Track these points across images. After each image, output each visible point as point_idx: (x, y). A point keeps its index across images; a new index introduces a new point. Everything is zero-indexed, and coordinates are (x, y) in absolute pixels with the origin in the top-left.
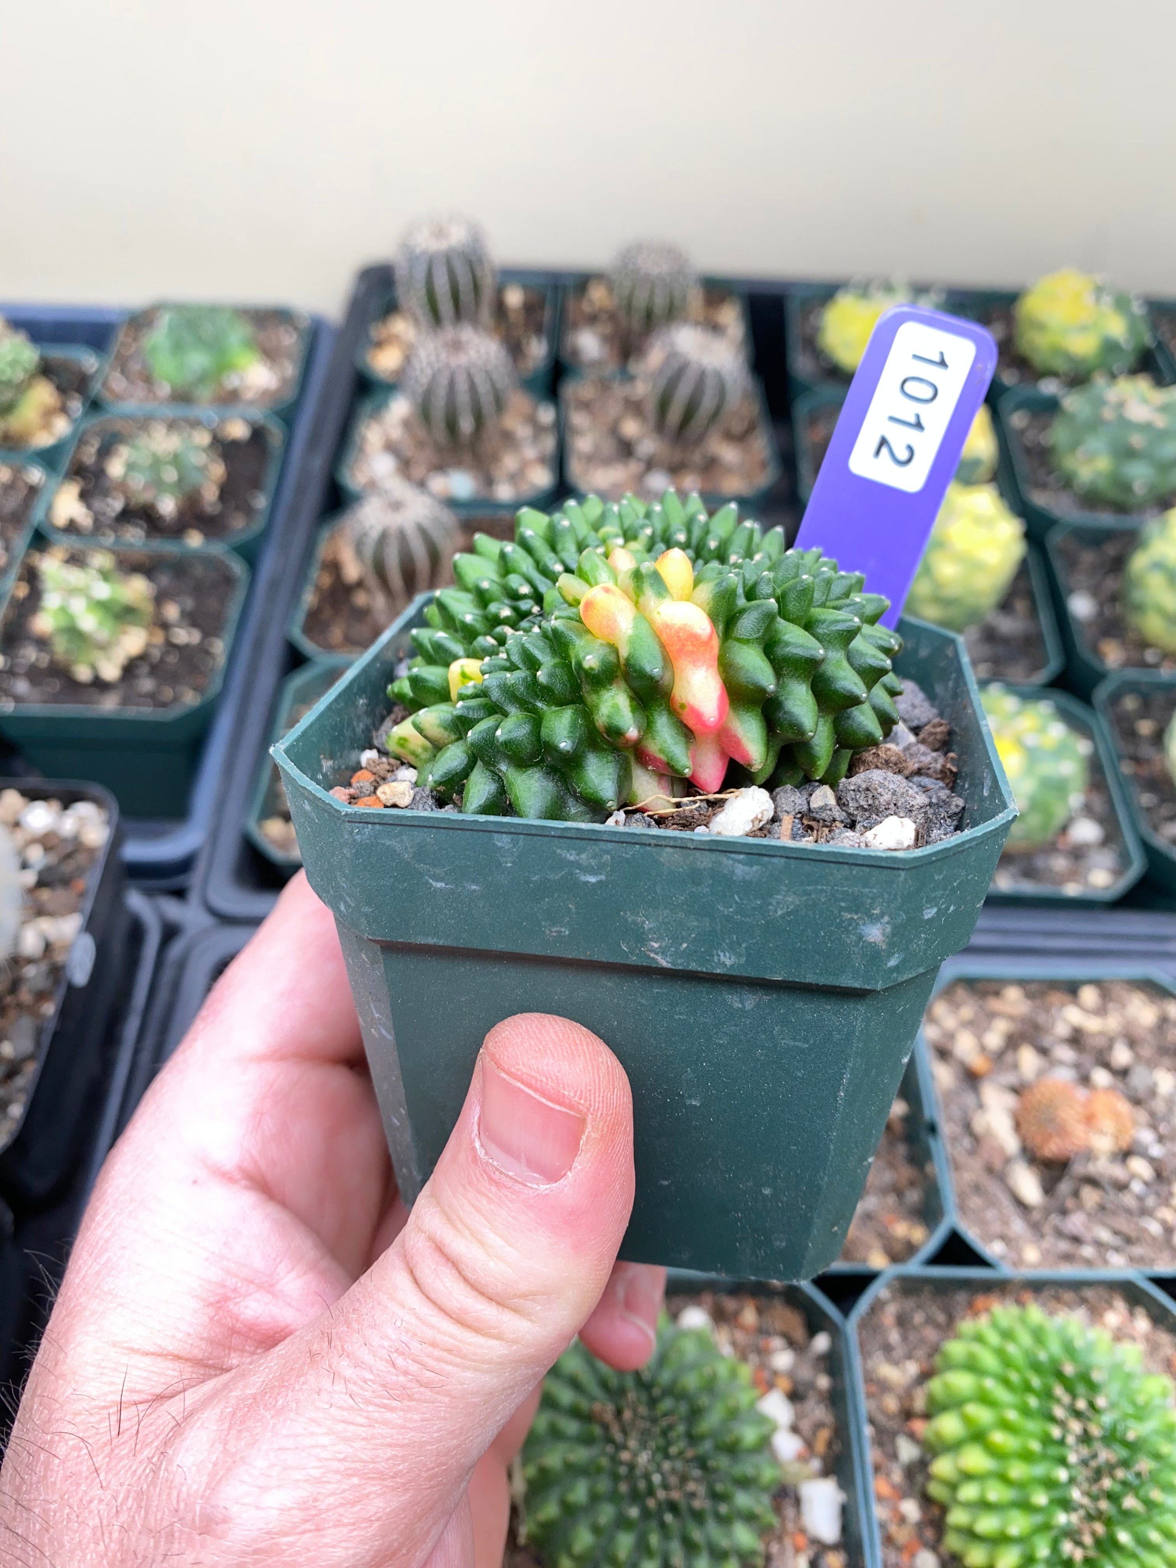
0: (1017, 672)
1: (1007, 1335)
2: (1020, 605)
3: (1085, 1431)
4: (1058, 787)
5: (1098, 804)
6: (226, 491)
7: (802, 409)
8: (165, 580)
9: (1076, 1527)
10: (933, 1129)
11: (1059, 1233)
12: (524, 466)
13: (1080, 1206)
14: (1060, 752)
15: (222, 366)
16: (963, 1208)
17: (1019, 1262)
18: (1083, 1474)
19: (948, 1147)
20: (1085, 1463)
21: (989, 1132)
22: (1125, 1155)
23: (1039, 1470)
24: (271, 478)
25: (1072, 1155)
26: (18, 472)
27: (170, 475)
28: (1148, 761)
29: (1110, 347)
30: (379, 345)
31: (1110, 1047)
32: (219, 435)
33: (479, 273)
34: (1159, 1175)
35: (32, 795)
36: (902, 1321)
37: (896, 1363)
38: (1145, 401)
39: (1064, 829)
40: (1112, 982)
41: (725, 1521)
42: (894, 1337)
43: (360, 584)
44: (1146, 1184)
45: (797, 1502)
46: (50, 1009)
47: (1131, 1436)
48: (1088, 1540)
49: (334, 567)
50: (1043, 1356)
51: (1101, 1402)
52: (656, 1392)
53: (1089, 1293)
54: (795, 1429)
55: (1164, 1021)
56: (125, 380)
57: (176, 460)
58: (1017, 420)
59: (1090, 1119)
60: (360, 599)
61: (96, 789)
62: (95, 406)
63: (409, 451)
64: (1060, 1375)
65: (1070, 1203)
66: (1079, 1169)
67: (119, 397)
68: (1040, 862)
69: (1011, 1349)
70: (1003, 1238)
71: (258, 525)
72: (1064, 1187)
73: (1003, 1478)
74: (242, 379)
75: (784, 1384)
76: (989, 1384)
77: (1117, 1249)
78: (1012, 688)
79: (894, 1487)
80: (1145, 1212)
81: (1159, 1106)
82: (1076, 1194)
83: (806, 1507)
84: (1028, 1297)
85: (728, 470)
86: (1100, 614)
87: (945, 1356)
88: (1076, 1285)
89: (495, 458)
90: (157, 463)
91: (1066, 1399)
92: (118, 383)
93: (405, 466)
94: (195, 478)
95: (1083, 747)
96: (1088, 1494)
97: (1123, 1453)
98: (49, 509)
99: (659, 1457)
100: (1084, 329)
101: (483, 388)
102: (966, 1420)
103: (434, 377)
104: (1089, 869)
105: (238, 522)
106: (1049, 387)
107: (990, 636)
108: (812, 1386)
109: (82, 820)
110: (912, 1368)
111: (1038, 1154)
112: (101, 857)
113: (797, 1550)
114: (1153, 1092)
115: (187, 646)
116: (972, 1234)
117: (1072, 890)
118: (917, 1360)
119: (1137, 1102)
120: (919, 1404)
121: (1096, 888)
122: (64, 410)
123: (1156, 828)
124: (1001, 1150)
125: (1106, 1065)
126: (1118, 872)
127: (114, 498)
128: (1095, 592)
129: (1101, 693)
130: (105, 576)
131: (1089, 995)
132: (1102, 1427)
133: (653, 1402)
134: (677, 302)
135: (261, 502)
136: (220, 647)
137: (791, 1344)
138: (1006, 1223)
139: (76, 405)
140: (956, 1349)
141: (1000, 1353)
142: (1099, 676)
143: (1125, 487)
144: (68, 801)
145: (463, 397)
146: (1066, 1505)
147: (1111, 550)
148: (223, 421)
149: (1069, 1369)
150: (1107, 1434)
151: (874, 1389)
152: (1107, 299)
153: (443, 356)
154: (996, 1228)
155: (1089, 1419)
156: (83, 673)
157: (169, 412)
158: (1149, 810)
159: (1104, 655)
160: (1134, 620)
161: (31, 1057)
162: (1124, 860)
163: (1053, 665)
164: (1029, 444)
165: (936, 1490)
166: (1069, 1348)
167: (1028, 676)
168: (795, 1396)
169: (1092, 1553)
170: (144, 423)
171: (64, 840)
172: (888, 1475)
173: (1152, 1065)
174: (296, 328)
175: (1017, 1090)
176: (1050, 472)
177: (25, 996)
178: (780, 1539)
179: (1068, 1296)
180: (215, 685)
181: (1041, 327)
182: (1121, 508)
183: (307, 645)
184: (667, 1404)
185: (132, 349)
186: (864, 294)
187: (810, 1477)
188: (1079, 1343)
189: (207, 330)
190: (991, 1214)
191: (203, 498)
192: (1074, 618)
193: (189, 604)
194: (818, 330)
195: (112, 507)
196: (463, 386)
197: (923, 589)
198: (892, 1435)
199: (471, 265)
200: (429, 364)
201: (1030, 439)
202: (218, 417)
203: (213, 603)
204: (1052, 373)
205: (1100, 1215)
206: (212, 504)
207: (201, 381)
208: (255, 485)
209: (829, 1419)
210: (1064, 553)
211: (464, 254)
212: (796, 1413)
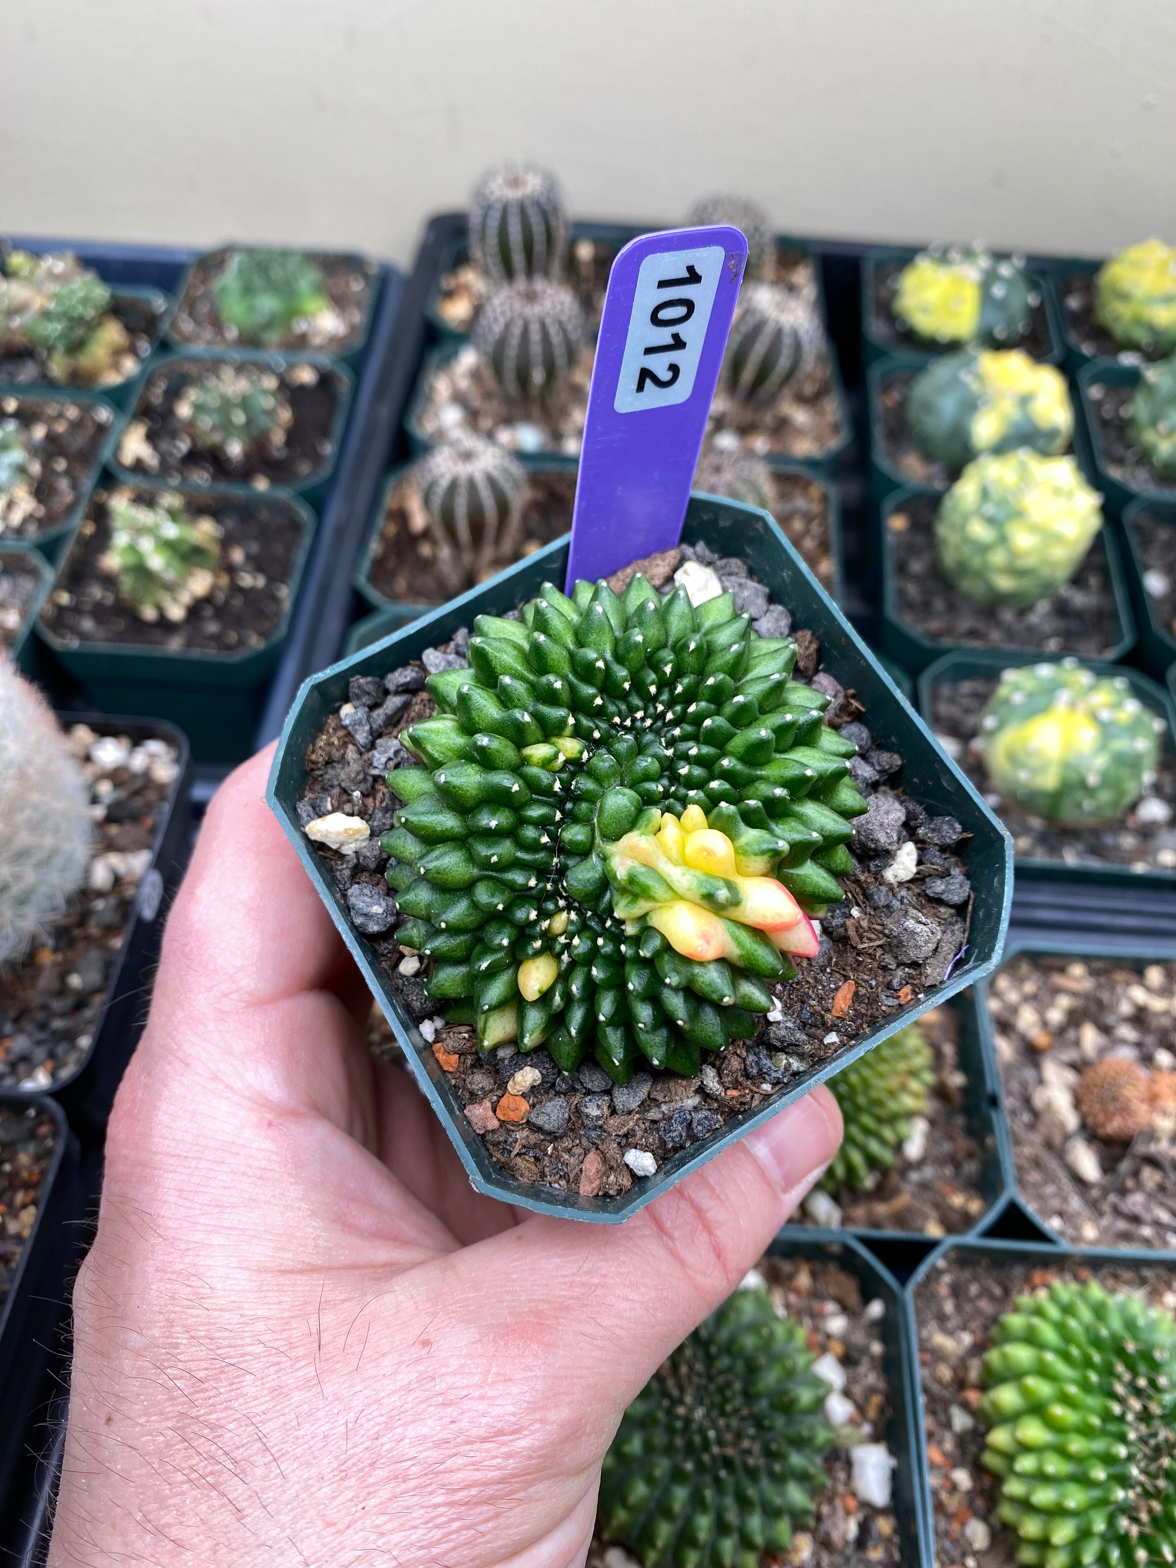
0: (1089, 647)
1: (1067, 1310)
2: (1093, 581)
3: (1145, 1408)
4: (1132, 763)
5: (1168, 783)
6: (293, 436)
7: (875, 373)
8: (230, 523)
9: (1133, 1504)
10: (994, 1101)
11: (1117, 1212)
14: (1134, 729)
15: (292, 312)
16: (1021, 1182)
17: (1077, 1239)
18: (1141, 1452)
19: (1008, 1121)
20: (1143, 1440)
21: (1049, 1106)
23: (1098, 1445)
24: (338, 427)
25: (1135, 1134)
26: (86, 410)
27: (239, 418)
30: (450, 295)
32: (287, 378)
33: (553, 223)
35: (103, 731)
36: (957, 1291)
37: (950, 1333)
39: (1133, 807)
41: (779, 1480)
42: (949, 1307)
43: (426, 534)
45: (849, 1465)
46: (118, 943)
48: (1144, 1517)
49: (401, 517)
50: (1104, 1332)
51: (1163, 1381)
52: (713, 1349)
53: (1147, 1273)
54: (847, 1393)
56: (193, 322)
57: (245, 403)
58: (1095, 392)
59: (1153, 1099)
60: (425, 550)
61: (168, 727)
62: (164, 346)
63: (477, 402)
64: (1121, 1352)
65: (1130, 1183)
66: (1140, 1148)
67: (187, 339)
68: (1109, 840)
69: (1072, 1323)
70: (1061, 1214)
71: (325, 471)
72: (1125, 1166)
73: (1062, 1452)
74: (310, 324)
75: (837, 1348)
76: (1050, 1358)
78: (1085, 663)
79: (945, 1454)
82: (1136, 1174)
83: (856, 1471)
84: (1085, 1273)
85: (799, 432)
86: (1174, 590)
87: (1003, 1327)
88: (1136, 1264)
89: (564, 413)
90: (226, 405)
91: (1127, 1377)
92: (187, 325)
93: (472, 417)
94: (264, 421)
95: (1158, 725)
96: (1144, 1472)
98: (118, 448)
99: (715, 1413)
100: (1168, 300)
101: (556, 339)
102: (1025, 1392)
103: (508, 326)
104: (1157, 849)
105: (304, 468)
106: (1128, 359)
107: (1062, 609)
108: (865, 1350)
109: (152, 756)
110: (967, 1339)
111: (1101, 1132)
112: (171, 794)
113: (848, 1513)
115: (252, 589)
116: (1031, 1208)
117: (1139, 868)
118: (973, 1332)
120: (974, 1374)
121: (1165, 867)
122: (132, 350)
124: (1062, 1125)
125: (1170, 1046)
127: (182, 440)
128: (1169, 570)
129: (1174, 673)
130: (173, 515)
131: (1155, 975)
132: (1163, 1406)
133: (710, 1360)
134: (752, 260)
135: (328, 449)
136: (285, 593)
137: (845, 1309)
138: (1065, 1200)
139: (145, 347)
140: (1015, 1321)
141: (1061, 1328)
142: (1173, 655)
144: (137, 738)
145: (536, 348)
146: (1124, 1481)
148: (292, 366)
149: (1131, 1347)
150: (1167, 1412)
151: (928, 1357)
153: (517, 305)
154: (1055, 1203)
155: (1150, 1398)
156: (149, 613)
157: (237, 355)
161: (99, 990)
163: (1128, 640)
164: (1107, 417)
165: (991, 1460)
166: (1130, 1325)
167: (1100, 651)
168: (847, 1361)
169: (1148, 1530)
170: (214, 366)
171: (134, 776)
172: (940, 1443)
174: (366, 276)
175: (1078, 1067)
176: (1129, 446)
177: (93, 929)
178: (831, 1501)
179: (1127, 1275)
180: (283, 629)
181: (1124, 297)
183: (373, 594)
184: (724, 1362)
185: (200, 291)
186: (943, 258)
187: (862, 1442)
188: (1141, 1322)
189: (277, 273)
190: (1050, 1189)
191: (270, 442)
192: (1149, 595)
193: (255, 548)
194: (894, 294)
195: (178, 449)
196: (535, 336)
197: (998, 558)
198: (946, 1404)
199: (545, 216)
200: (503, 313)
201: (1107, 411)
202: (286, 362)
203: (278, 549)
204: (1133, 346)
205: (1160, 1196)
206: (279, 449)
207: (270, 324)
208: (325, 432)
209: (881, 1385)
210: (1138, 528)
211: (538, 204)
212: (848, 1377)
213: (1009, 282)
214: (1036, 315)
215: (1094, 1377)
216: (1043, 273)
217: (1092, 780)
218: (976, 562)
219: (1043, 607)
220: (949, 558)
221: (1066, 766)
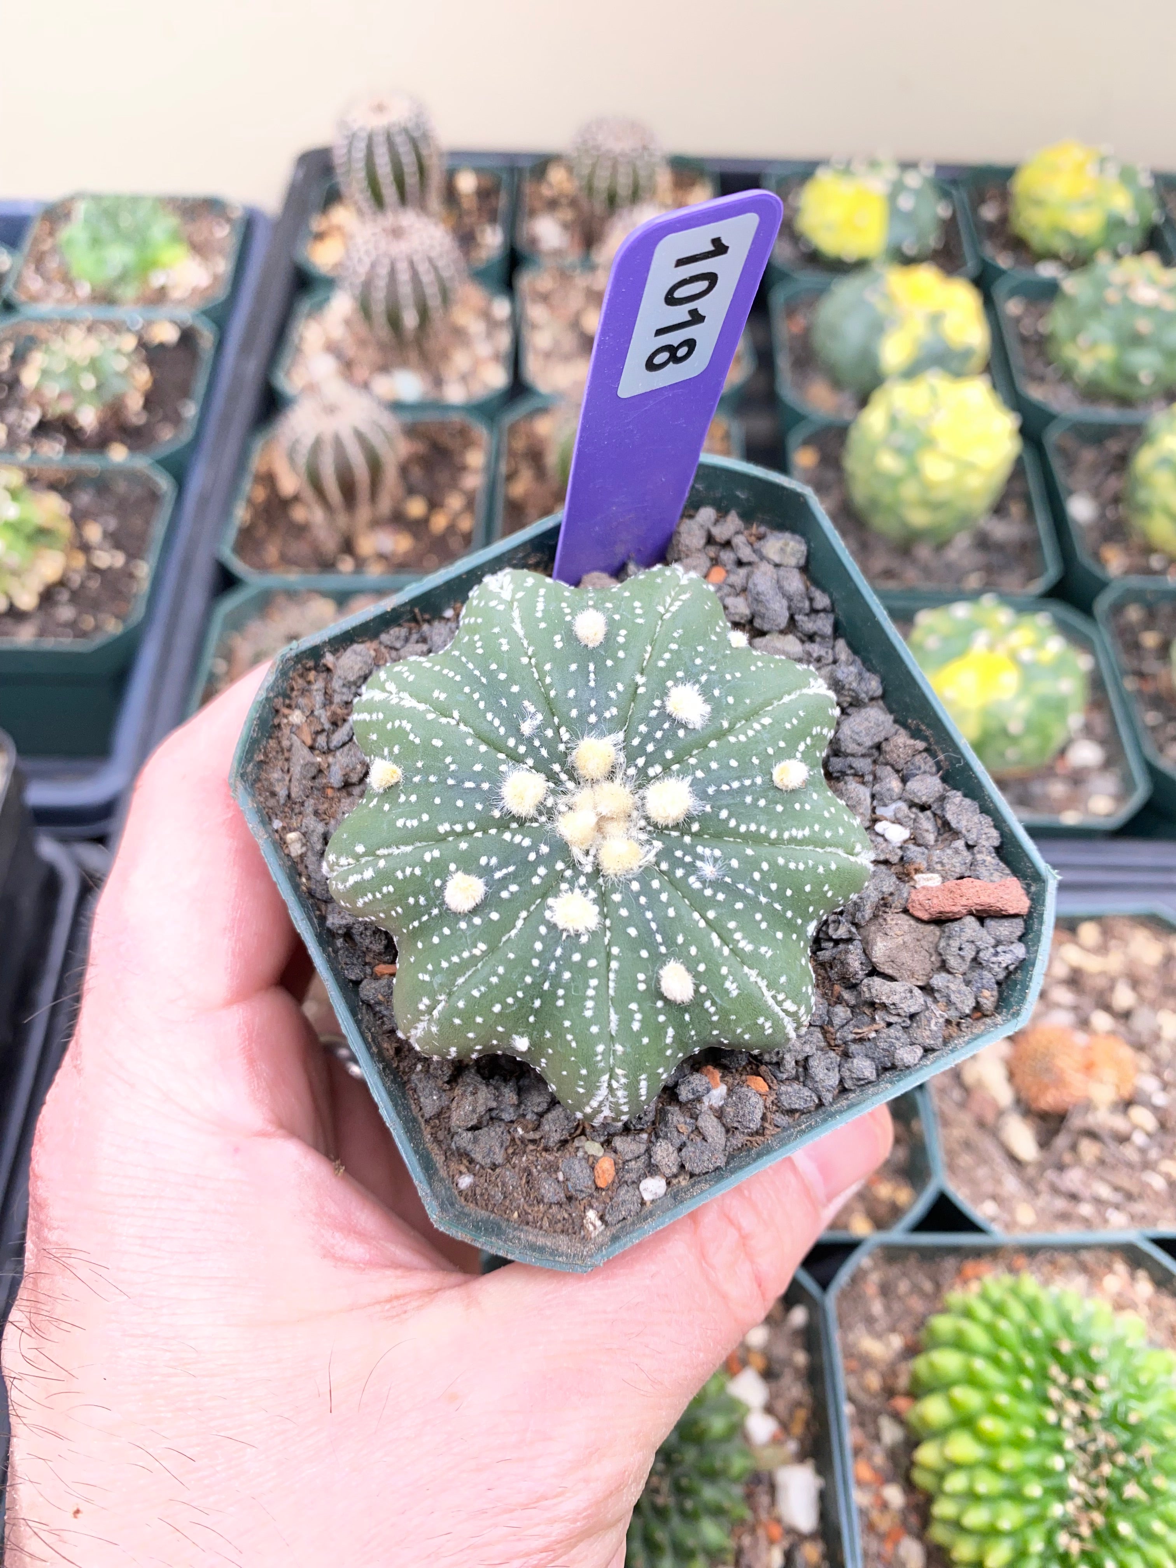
0: (1012, 581)
1: (999, 1309)
2: (1016, 509)
3: (1083, 1413)
4: (1057, 706)
5: (1100, 723)
6: (150, 399)
8: (85, 498)
9: (1072, 1517)
11: (1055, 1190)
12: (477, 363)
13: (1078, 1161)
14: (1058, 667)
15: (148, 263)
16: (951, 1167)
17: (1009, 1226)
18: (1079, 1460)
19: (936, 1100)
20: (1082, 1448)
21: (980, 1084)
22: (1126, 1104)
23: (1033, 1458)
24: (200, 386)
25: (1070, 1107)
27: (88, 382)
28: (1154, 677)
29: (1115, 224)
30: (320, 236)
31: (1112, 988)
32: (145, 338)
33: (424, 152)
34: (1163, 1126)
36: (886, 1290)
37: (878, 1336)
38: (1152, 282)
39: (1062, 752)
40: (1114, 917)
41: (690, 1517)
42: (877, 1307)
43: (296, 498)
44: (1149, 1135)
45: (772, 1489)
47: (1133, 1419)
48: (1085, 1531)
49: (269, 479)
50: (1037, 1332)
51: (1100, 1381)
53: (1087, 1257)
54: (769, 1409)
55: (1168, 958)
56: (40, 279)
57: (94, 366)
58: (1013, 307)
59: (1089, 1068)
60: (299, 514)
62: (7, 308)
63: (351, 351)
64: (1056, 1354)
65: (1067, 1158)
66: (1076, 1122)
67: (34, 299)
68: (1037, 788)
69: (1003, 1325)
70: (995, 1198)
71: (187, 434)
72: (1061, 1141)
73: (993, 1467)
74: (169, 276)
75: (758, 1361)
76: (980, 1365)
77: (1117, 1207)
78: (1006, 599)
79: (876, 1470)
80: (1147, 1165)
81: (1163, 1050)
82: (1074, 1148)
83: (781, 1495)
84: (1021, 1261)
86: (1102, 516)
87: (931, 1332)
88: (1074, 1249)
89: (445, 355)
90: (73, 370)
91: (1062, 1379)
92: (35, 284)
93: (347, 366)
94: (117, 385)
95: (1084, 662)
96: (1083, 1479)
97: (1125, 1437)
100: (1086, 204)
101: (427, 278)
102: (953, 1403)
103: (373, 266)
104: (1090, 795)
105: (165, 433)
106: (1047, 270)
107: (983, 542)
108: (788, 1362)
110: (897, 1342)
111: (1034, 1106)
113: (772, 1542)
114: (1157, 1037)
115: (110, 569)
116: (961, 1196)
117: (1070, 818)
118: (902, 1333)
119: (1140, 1047)
121: (1097, 815)
123: (1161, 749)
124: (995, 1101)
125: (1107, 1008)
126: (1120, 798)
127: (29, 410)
128: (1096, 493)
129: (1102, 604)
130: (14, 494)
131: (1089, 933)
132: (1101, 1409)
134: (643, 182)
135: (190, 410)
136: (144, 570)
138: (998, 1182)
140: (943, 1324)
141: (991, 1329)
142: (1102, 585)
143: (1131, 378)
145: (405, 290)
146: (1062, 1494)
147: (1114, 446)
148: (149, 323)
149: (1066, 1347)
150: (1106, 1416)
151: (854, 1364)
152: (1112, 170)
153: (383, 243)
154: (988, 1187)
155: (1087, 1400)
157: (89, 314)
158: (1154, 729)
159: (1106, 561)
160: (1139, 522)
162: (1127, 786)
163: (1052, 573)
164: (1025, 333)
165: (921, 1477)
166: (1066, 1323)
167: (1024, 585)
168: (769, 1374)
169: (1090, 1546)
170: (62, 326)
172: (869, 1459)
173: (1155, 1006)
174: (229, 220)
175: (1014, 1040)
176: (1049, 363)
178: (753, 1531)
179: (1064, 1260)
180: (138, 612)
181: (1038, 203)
182: (1124, 401)
183: (238, 566)
185: (46, 246)
186: (847, 170)
187: (785, 1463)
188: (1077, 1317)
189: (126, 221)
190: (982, 1172)
191: (126, 407)
192: (1075, 522)
193: (112, 523)
194: (796, 211)
195: (27, 420)
196: (404, 276)
197: (910, 491)
198: (876, 1414)
199: (414, 144)
200: (367, 252)
201: (1027, 327)
202: (144, 319)
203: (137, 522)
204: (1051, 256)
205: (1099, 1170)
206: (138, 414)
207: (123, 278)
208: (185, 392)
209: (807, 1398)
210: (1063, 451)
211: (406, 131)
212: (771, 1392)
213: (917, 193)
214: (949, 227)
215: (1026, 1384)
216: (954, 182)
217: (1015, 727)
218: (887, 497)
219: (962, 541)
220: (860, 493)
221: (986, 713)
